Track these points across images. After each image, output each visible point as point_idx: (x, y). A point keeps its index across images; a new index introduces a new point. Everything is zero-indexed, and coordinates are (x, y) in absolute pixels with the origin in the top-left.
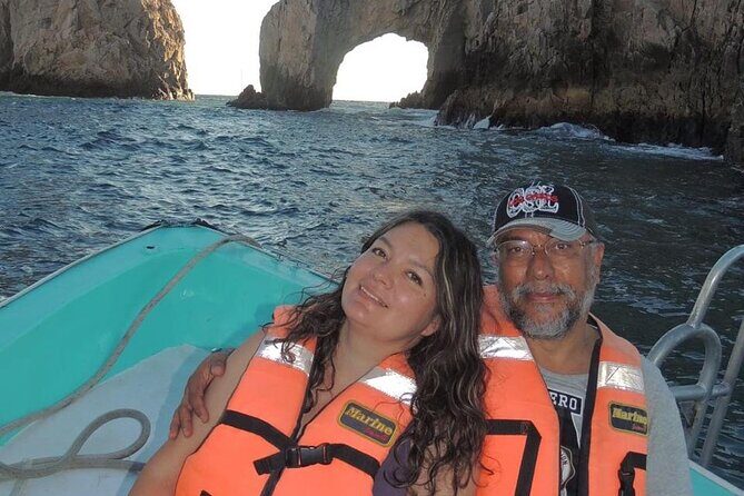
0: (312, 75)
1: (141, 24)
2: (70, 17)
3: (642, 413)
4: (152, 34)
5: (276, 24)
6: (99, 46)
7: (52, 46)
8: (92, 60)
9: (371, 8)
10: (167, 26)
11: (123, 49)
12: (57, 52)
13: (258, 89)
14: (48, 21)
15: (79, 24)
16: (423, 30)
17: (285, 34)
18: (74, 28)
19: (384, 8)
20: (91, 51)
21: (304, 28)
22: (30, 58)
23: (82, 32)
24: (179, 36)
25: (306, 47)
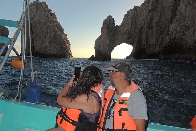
0: (109, 53)
1: (63, 42)
2: (48, 41)
3: (126, 101)
4: (65, 44)
5: (99, 41)
6: (54, 47)
7: (44, 47)
8: (53, 50)
9: (120, 38)
10: (67, 43)
11: (59, 48)
12: (45, 48)
13: (95, 56)
14: (43, 42)
15: (50, 42)
16: (132, 42)
17: (102, 43)
18: (49, 43)
19: (123, 38)
20: (53, 48)
21: (106, 42)
22: (40, 50)
23: (51, 44)
24: (70, 45)
25: (107, 46)
